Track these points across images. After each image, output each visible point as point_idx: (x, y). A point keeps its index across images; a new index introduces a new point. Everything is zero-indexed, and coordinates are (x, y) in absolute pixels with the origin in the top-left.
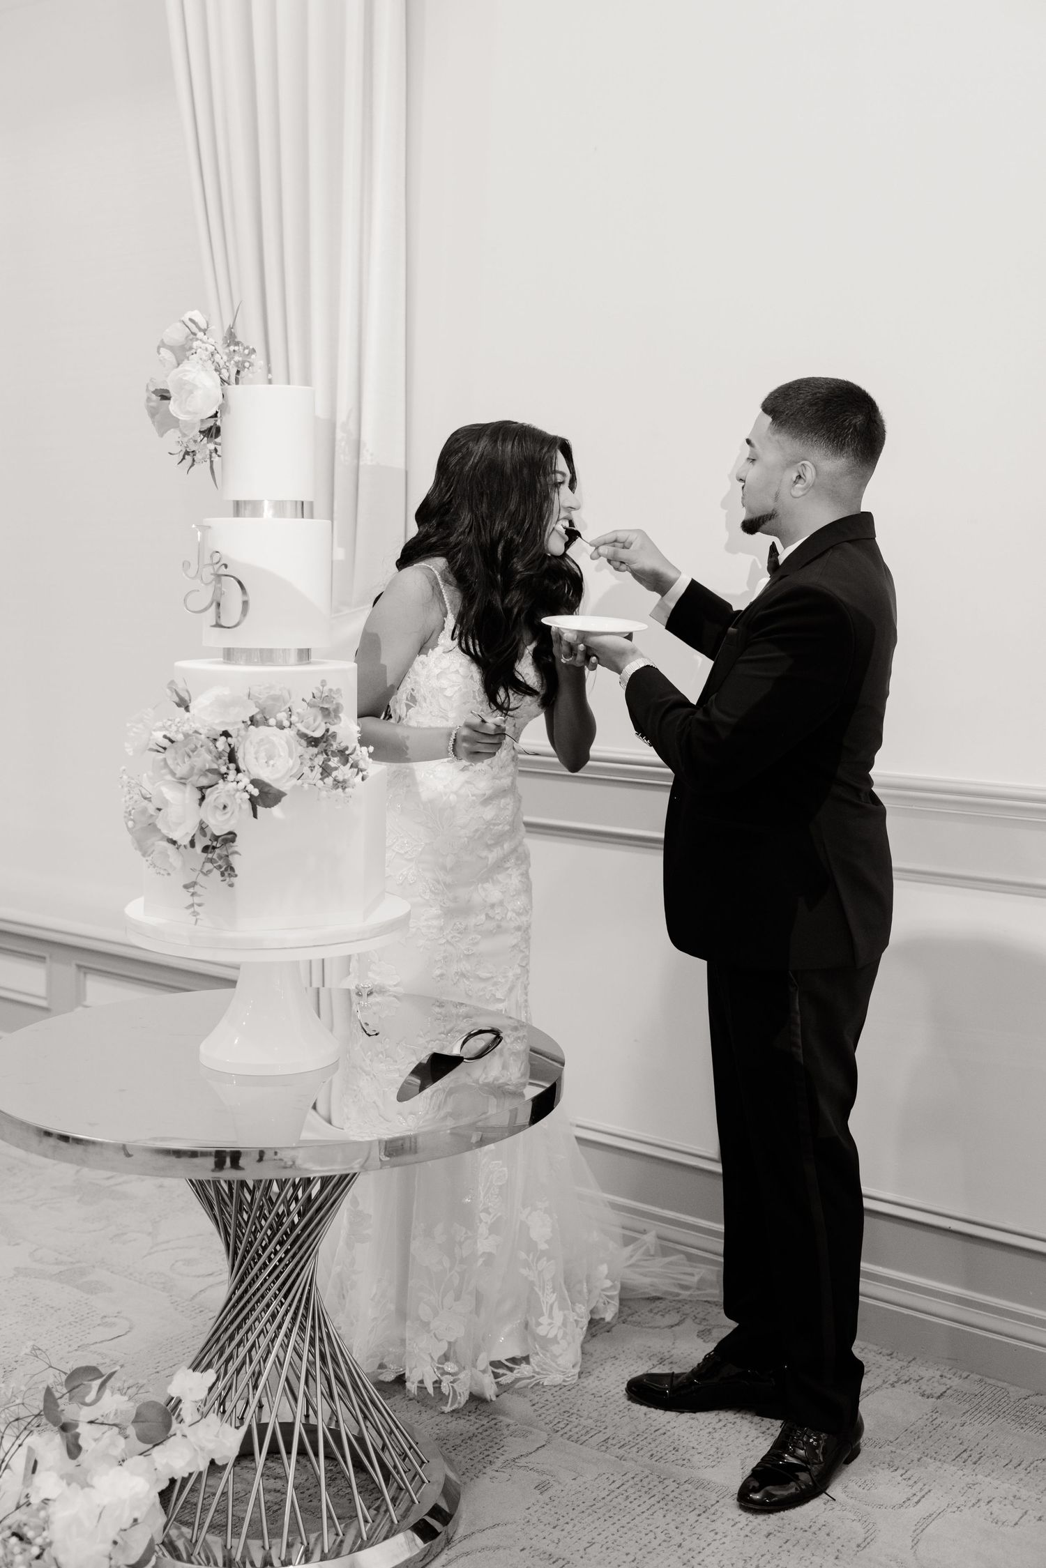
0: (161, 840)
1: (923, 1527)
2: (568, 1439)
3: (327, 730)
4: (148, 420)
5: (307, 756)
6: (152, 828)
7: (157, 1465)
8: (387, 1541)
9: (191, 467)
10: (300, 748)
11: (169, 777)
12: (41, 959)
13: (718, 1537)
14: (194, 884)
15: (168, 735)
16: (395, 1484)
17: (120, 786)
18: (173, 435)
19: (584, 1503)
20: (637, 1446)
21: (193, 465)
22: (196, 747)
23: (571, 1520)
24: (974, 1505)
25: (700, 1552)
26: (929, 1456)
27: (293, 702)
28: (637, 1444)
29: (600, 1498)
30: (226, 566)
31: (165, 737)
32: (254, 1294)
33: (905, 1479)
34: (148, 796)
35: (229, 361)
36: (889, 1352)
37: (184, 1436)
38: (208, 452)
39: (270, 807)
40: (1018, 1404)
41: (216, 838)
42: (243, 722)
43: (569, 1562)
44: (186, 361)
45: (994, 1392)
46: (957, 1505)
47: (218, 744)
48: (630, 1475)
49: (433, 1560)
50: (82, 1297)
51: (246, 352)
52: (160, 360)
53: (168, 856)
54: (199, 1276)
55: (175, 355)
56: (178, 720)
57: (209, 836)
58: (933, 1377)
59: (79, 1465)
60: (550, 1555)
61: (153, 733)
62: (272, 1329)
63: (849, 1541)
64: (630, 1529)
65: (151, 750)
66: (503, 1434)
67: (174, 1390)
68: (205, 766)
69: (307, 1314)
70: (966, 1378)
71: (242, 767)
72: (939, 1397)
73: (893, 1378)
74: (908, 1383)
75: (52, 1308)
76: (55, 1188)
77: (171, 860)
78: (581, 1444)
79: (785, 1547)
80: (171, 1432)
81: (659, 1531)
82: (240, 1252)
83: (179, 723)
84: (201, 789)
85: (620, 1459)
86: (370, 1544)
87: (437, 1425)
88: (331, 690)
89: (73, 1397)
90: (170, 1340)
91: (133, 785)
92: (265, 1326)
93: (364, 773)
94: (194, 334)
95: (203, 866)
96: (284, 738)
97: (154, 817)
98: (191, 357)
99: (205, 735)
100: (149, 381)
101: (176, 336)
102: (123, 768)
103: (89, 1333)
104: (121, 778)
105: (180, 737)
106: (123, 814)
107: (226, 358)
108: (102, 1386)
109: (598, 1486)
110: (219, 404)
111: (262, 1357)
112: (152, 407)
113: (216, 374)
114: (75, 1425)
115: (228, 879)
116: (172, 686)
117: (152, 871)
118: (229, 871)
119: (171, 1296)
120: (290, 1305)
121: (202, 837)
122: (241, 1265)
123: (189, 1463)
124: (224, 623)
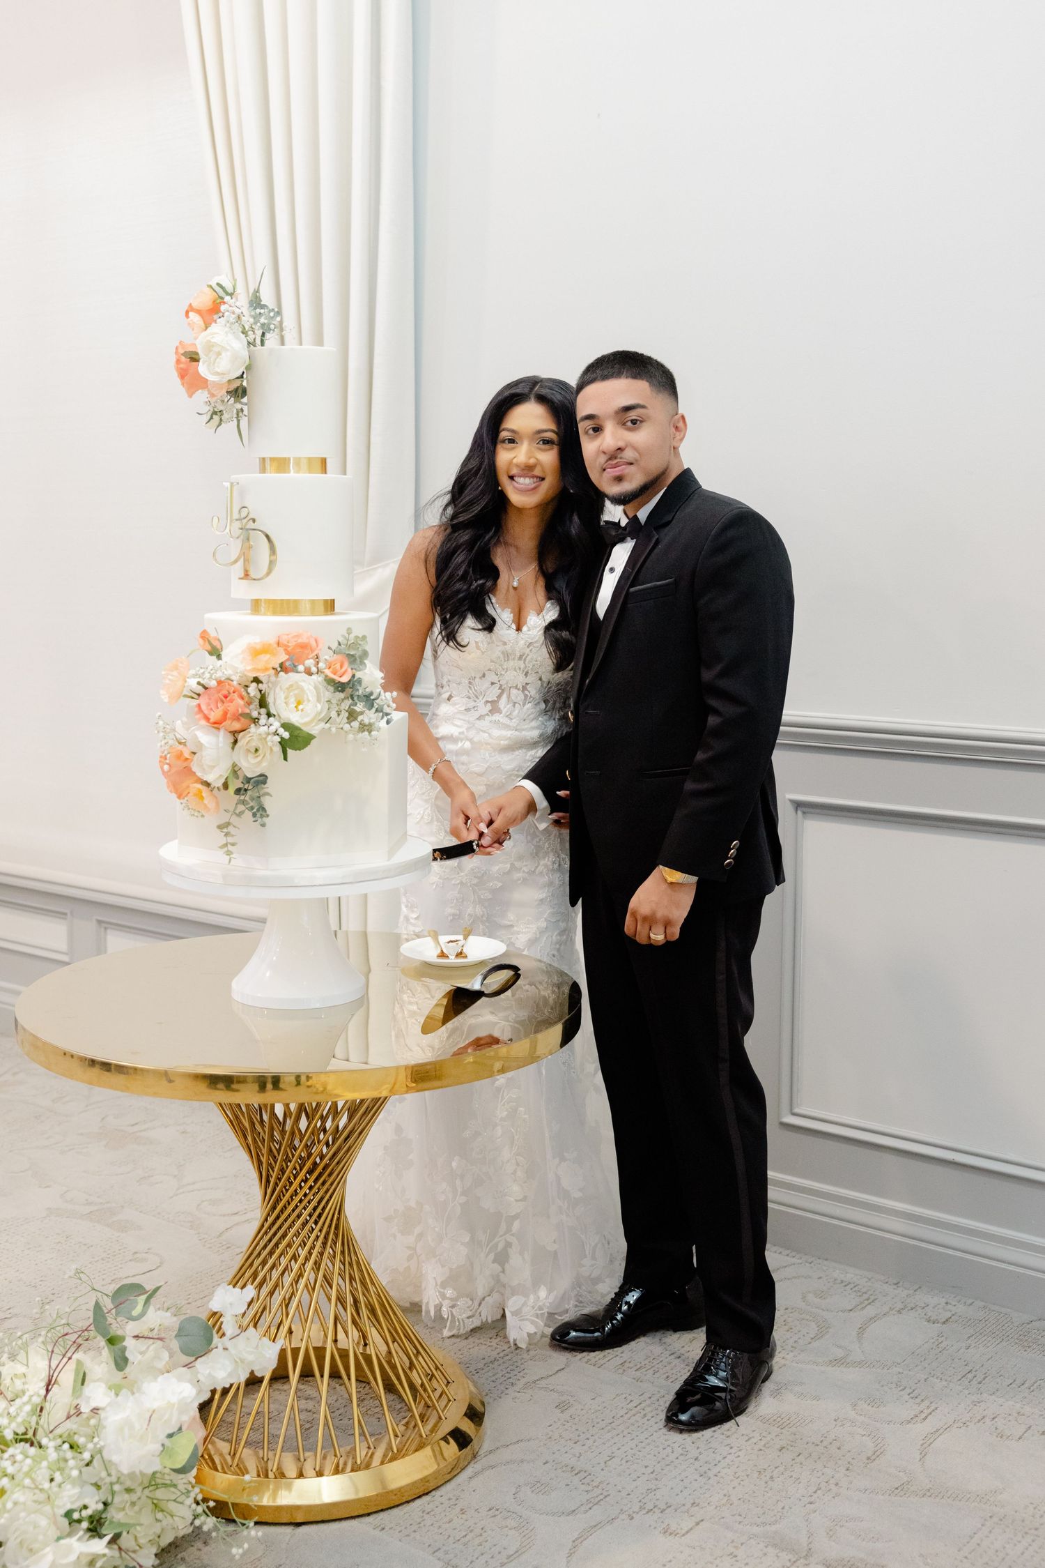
0: (196, 782)
1: (930, 1441)
2: (587, 1363)
3: (353, 676)
4: (178, 381)
5: (334, 701)
6: (188, 772)
7: (200, 1377)
8: (417, 1453)
9: (218, 427)
10: (327, 693)
11: (203, 722)
12: (62, 915)
13: (733, 1451)
14: (228, 824)
15: (202, 682)
16: (423, 1402)
17: (156, 732)
18: (202, 396)
19: (603, 1420)
20: (653, 1369)
21: (220, 424)
22: (229, 693)
23: (592, 1436)
24: (979, 1421)
25: (716, 1465)
26: (935, 1377)
27: (320, 650)
28: (653, 1367)
29: (619, 1416)
30: (254, 521)
31: (199, 683)
32: (286, 1220)
33: (912, 1398)
34: (184, 741)
35: (255, 323)
36: (895, 1282)
37: (225, 1349)
38: (235, 411)
39: (300, 750)
40: (1021, 1328)
41: (248, 780)
42: (274, 669)
43: (590, 1474)
44: (213, 324)
45: (998, 1318)
46: (964, 1420)
47: (250, 690)
48: (646, 1395)
49: (460, 1471)
50: (113, 1235)
51: (272, 314)
52: (189, 324)
53: (202, 798)
54: (224, 1215)
55: (203, 318)
56: (211, 667)
57: (241, 779)
58: (939, 1304)
59: (126, 1378)
60: (572, 1468)
61: (188, 680)
62: (303, 1253)
63: (859, 1454)
64: (649, 1444)
65: (186, 696)
66: (523, 1359)
67: (215, 1305)
68: (238, 711)
69: (336, 1239)
70: (971, 1305)
71: (273, 711)
72: (944, 1323)
73: (899, 1306)
74: (914, 1310)
75: (85, 1245)
76: (82, 1134)
77: (206, 801)
78: (599, 1367)
79: (798, 1460)
80: (213, 1345)
81: (676, 1445)
82: (272, 1180)
83: (212, 670)
84: (234, 733)
85: (637, 1381)
86: (401, 1455)
87: (460, 1350)
88: (357, 637)
89: (119, 1313)
90: (200, 1274)
91: (168, 731)
92: (297, 1250)
93: (389, 717)
94: (222, 298)
95: (236, 807)
96: (313, 684)
97: (189, 761)
98: (219, 320)
99: (237, 681)
100: (178, 344)
101: (204, 299)
102: (159, 714)
103: (121, 1268)
104: (157, 723)
105: (213, 683)
106: (158, 759)
107: (252, 320)
108: (147, 1301)
109: (616, 1405)
110: (245, 365)
111: (294, 1279)
112: (181, 369)
113: (243, 336)
114: (123, 1339)
115: (260, 820)
116: (204, 636)
117: (186, 812)
118: (261, 812)
119: (199, 1233)
120: (321, 1231)
121: (235, 780)
122: (273, 1192)
123: (230, 1375)
124: (252, 574)
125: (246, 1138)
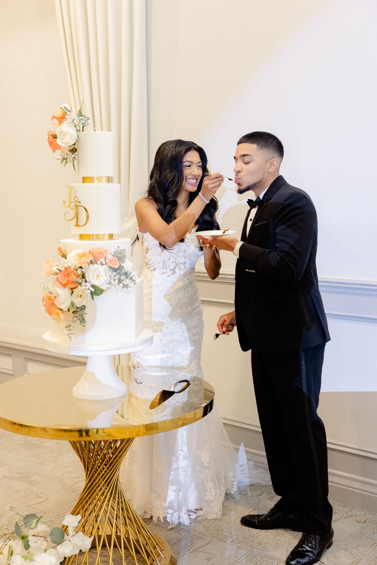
0: (57, 309)
2: (218, 540)
3: (120, 265)
4: (49, 146)
5: (112, 276)
6: (53, 304)
7: (59, 552)
10: (109, 272)
11: (59, 285)
12: (10, 355)
14: (70, 326)
15: (59, 268)
16: (151, 559)
17: (40, 289)
18: (58, 152)
20: (245, 543)
21: (66, 163)
22: (70, 273)
26: (360, 546)
27: (107, 255)
28: (245, 542)
30: (80, 202)
31: (57, 269)
32: (95, 485)
33: (351, 555)
34: (52, 292)
35: (80, 123)
37: (69, 541)
38: (72, 158)
39: (98, 296)
41: (78, 308)
42: (88, 263)
44: (63, 123)
47: (78, 271)
48: (243, 554)
50: (28, 486)
51: (86, 119)
52: (53, 123)
53: (59, 315)
54: (73, 478)
55: (58, 121)
57: (75, 307)
58: (361, 515)
59: (29, 552)
61: (53, 267)
62: (102, 498)
65: (52, 274)
66: (193, 539)
67: (65, 523)
68: (73, 280)
69: (116, 492)
70: (374, 515)
71: (87, 280)
72: (364, 523)
73: (345, 515)
74: (351, 517)
75: (17, 491)
76: (17, 444)
77: (61, 317)
78: (224, 542)
80: (65, 539)
82: (90, 469)
83: (63, 263)
84: (72, 289)
85: (239, 548)
88: (121, 250)
89: (26, 526)
90: (63, 503)
91: (45, 288)
92: (100, 497)
93: (135, 282)
94: (66, 113)
95: (73, 319)
96: (104, 269)
97: (54, 300)
98: (65, 122)
99: (73, 268)
100: (49, 131)
101: (59, 114)
102: (41, 281)
103: (31, 501)
104: (41, 285)
105: (63, 269)
106: (42, 299)
107: (78, 122)
108: (37, 522)
109: (230, 558)
110: (76, 140)
111: (99, 509)
112: (50, 141)
113: (75, 128)
114: (27, 537)
115: (83, 324)
116: (60, 249)
117: (53, 321)
118: (83, 321)
119: (63, 486)
120: (109, 489)
121: (72, 308)
122: (90, 474)
123: (72, 551)
124: (79, 224)
125: (78, 452)
